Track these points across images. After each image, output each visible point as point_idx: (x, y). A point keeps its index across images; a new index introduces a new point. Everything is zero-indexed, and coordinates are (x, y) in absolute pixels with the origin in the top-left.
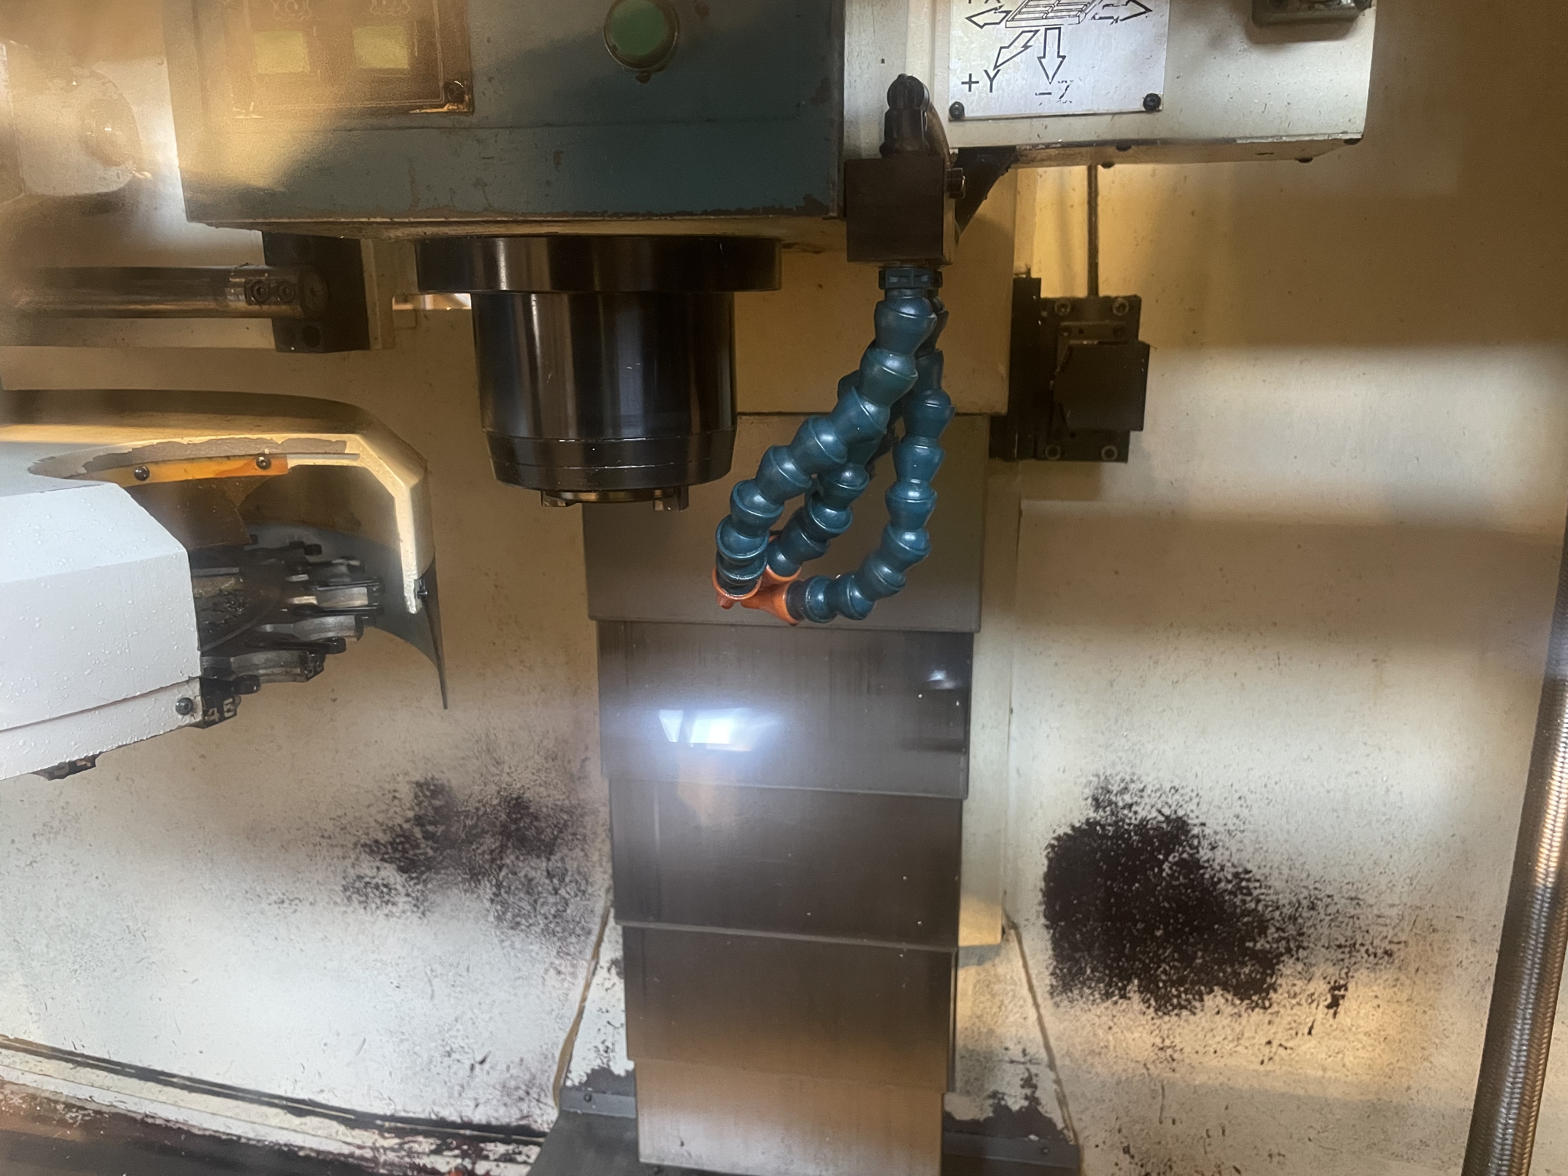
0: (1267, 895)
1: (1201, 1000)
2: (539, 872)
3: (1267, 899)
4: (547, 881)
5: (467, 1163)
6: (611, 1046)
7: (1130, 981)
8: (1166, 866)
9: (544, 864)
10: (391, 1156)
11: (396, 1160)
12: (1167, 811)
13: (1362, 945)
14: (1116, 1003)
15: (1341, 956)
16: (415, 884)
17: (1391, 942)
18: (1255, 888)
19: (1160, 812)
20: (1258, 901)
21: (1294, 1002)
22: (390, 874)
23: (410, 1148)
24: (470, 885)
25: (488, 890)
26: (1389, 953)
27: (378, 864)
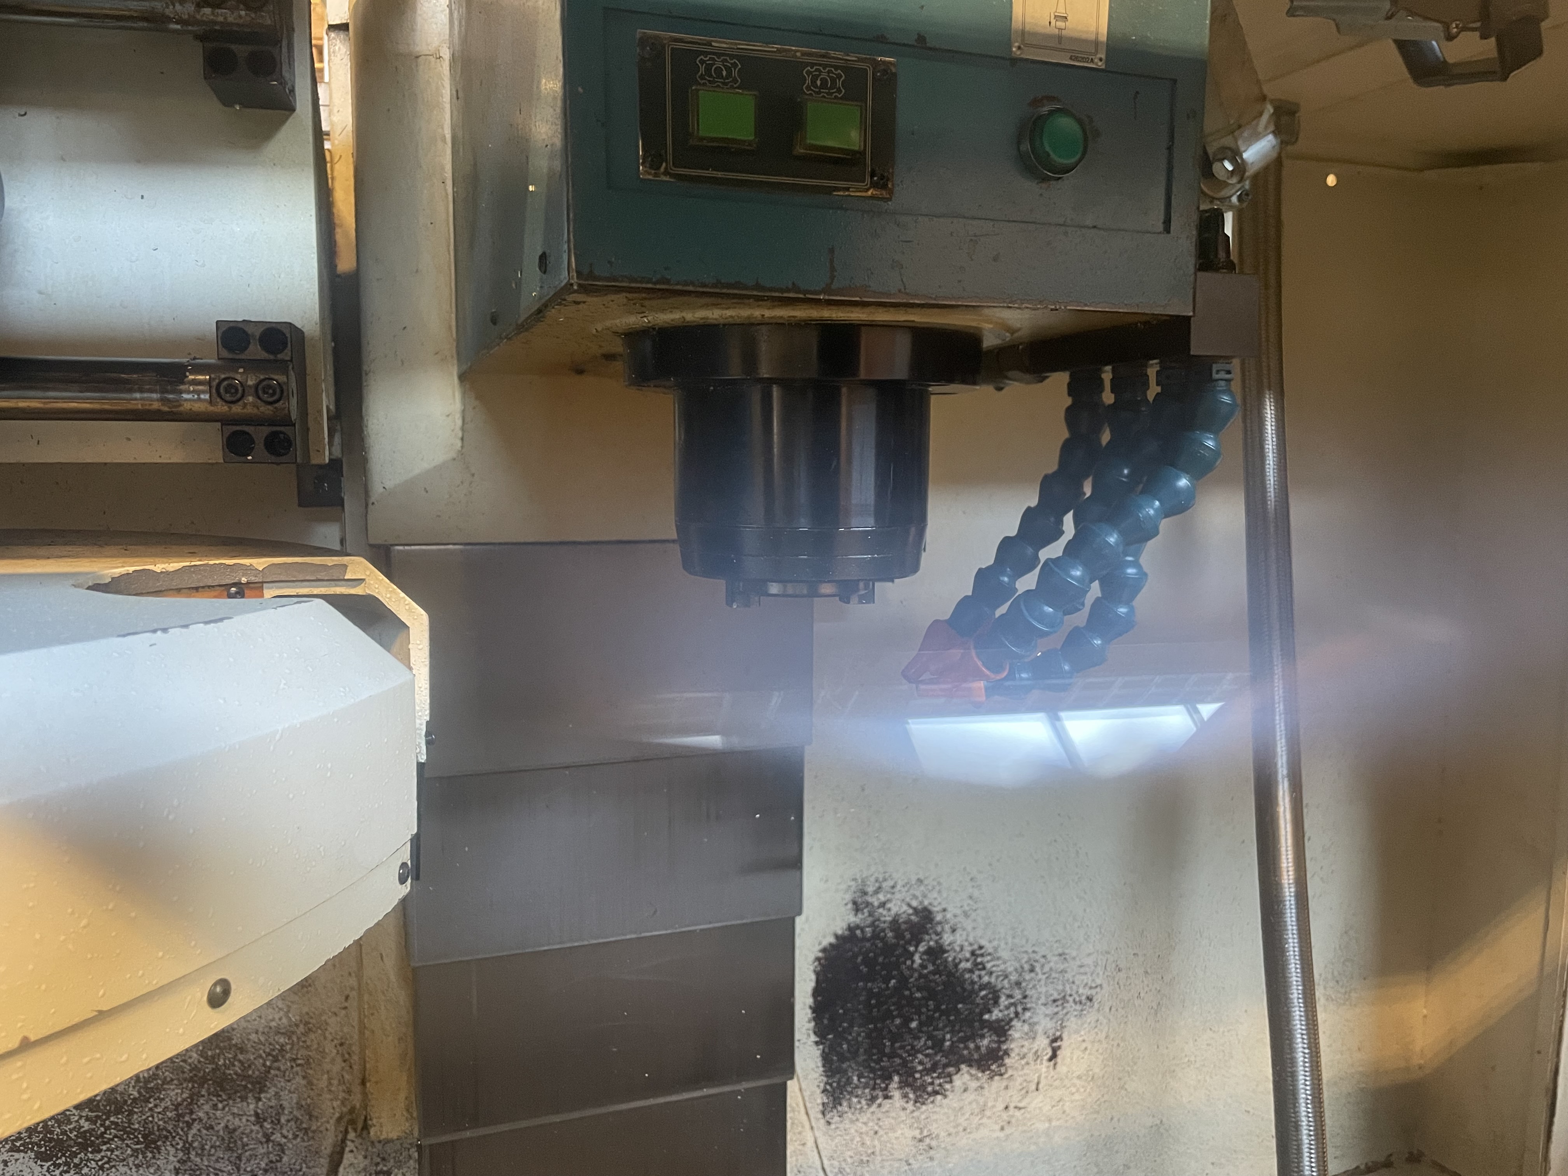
0: (998, 966)
1: (951, 1082)
2: (244, 1119)
3: (999, 969)
7: (890, 1078)
8: (917, 958)
9: (252, 1107)
12: (915, 903)
13: (1071, 995)
14: (880, 1105)
15: (1056, 1010)
17: (1091, 988)
18: (988, 962)
19: (909, 905)
20: (991, 973)
21: (1023, 1062)
24: (145, 1157)
25: (171, 1158)
26: (1090, 999)
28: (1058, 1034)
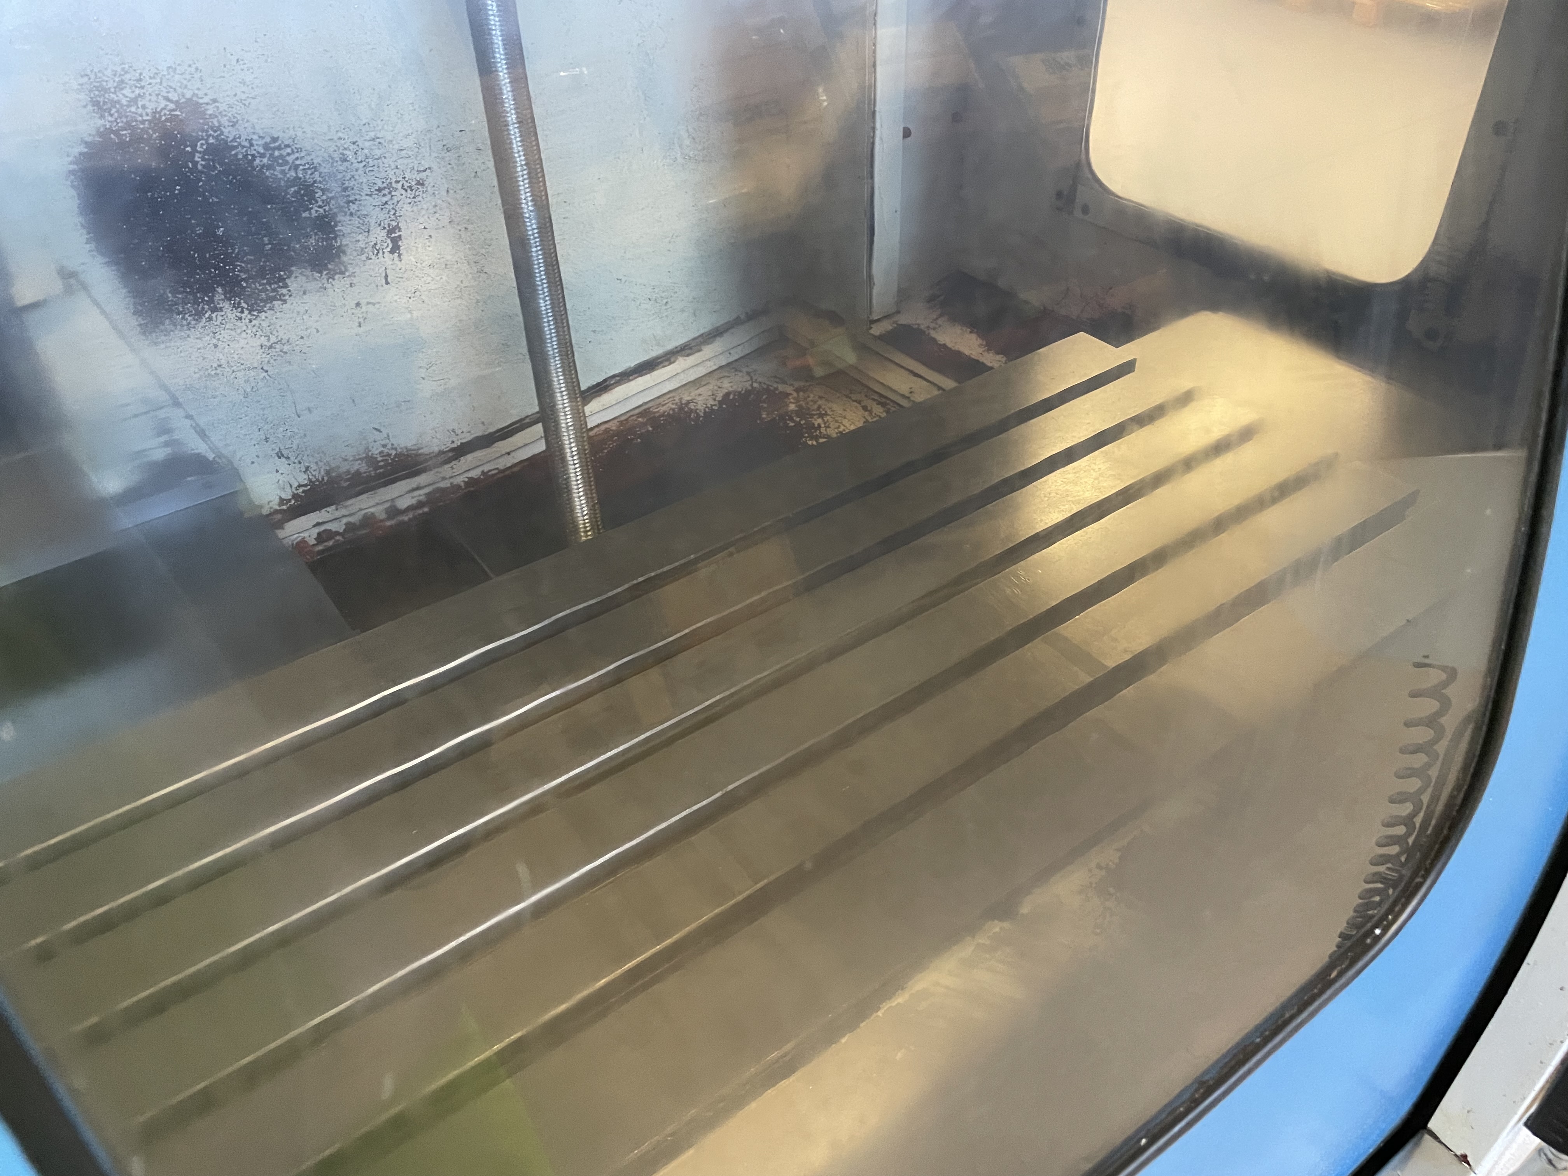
0: (302, 158)
1: (286, 286)
3: (303, 162)
7: (214, 290)
8: (197, 157)
12: (174, 96)
13: (397, 182)
14: (210, 319)
15: (385, 199)
17: (419, 172)
18: (289, 154)
19: (167, 99)
21: (364, 257)
26: (420, 183)
28: (394, 224)
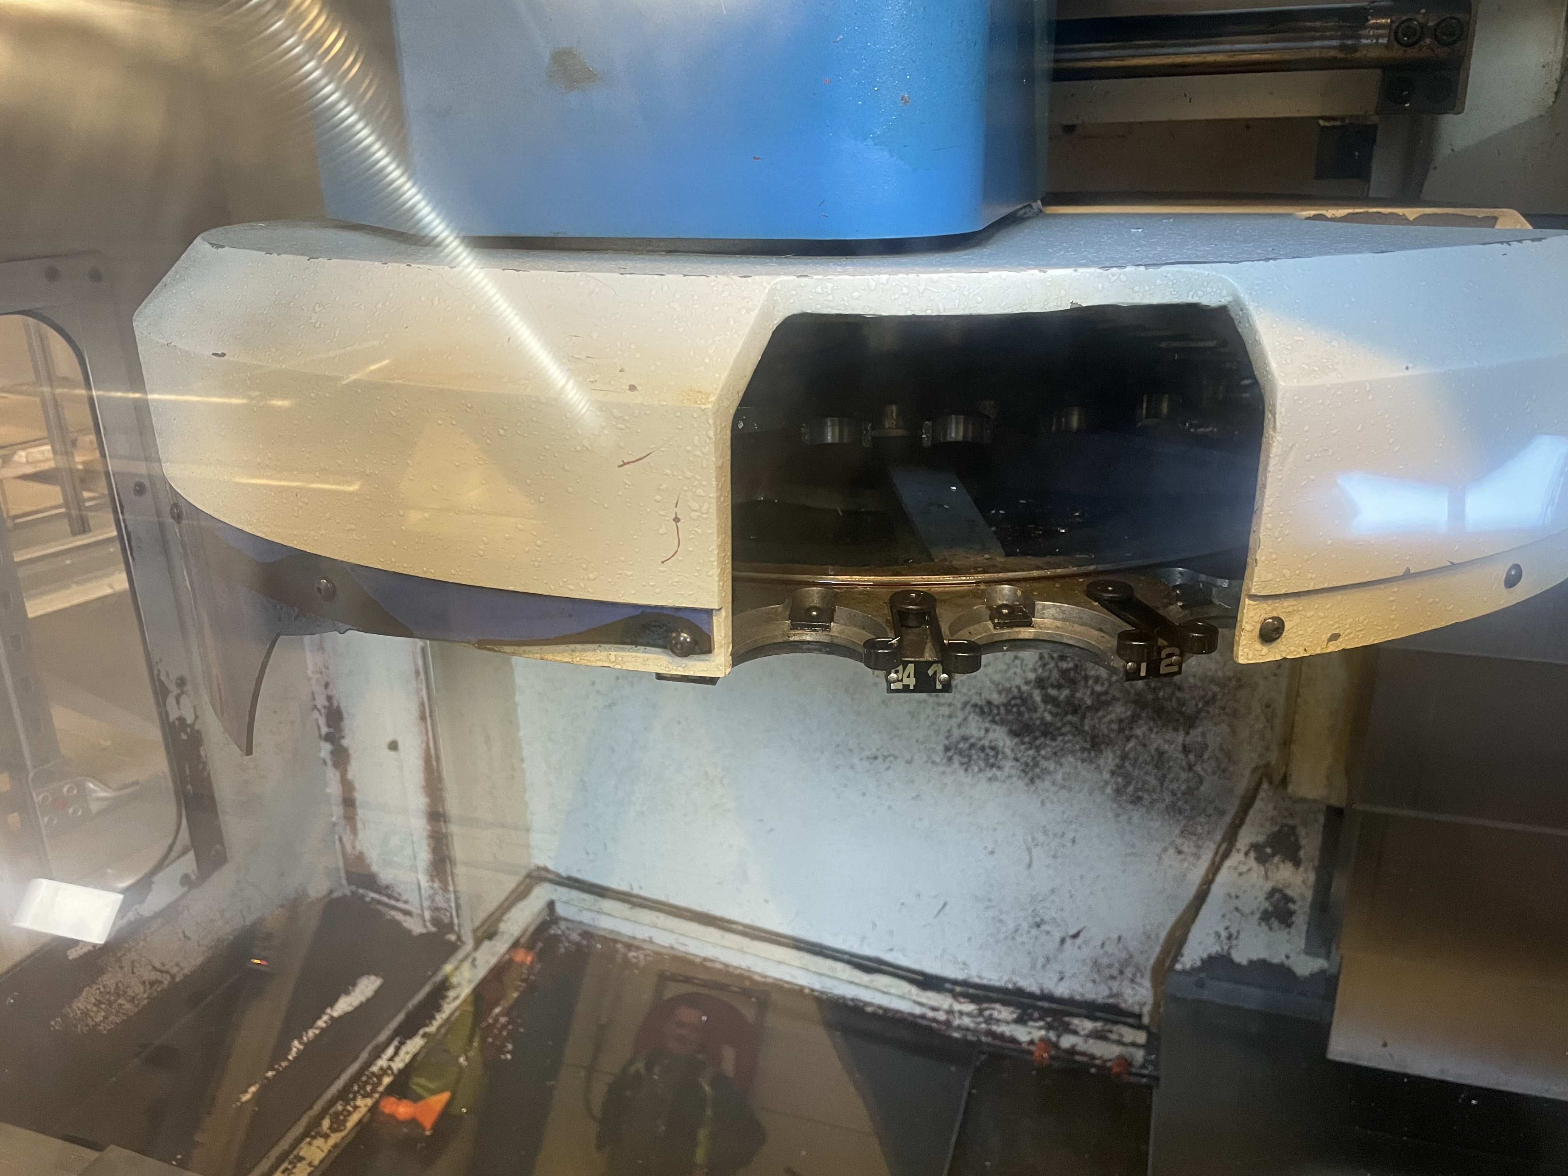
2: (1173, 746)
4: (1182, 756)
5: (1052, 1036)
6: (1235, 934)
9: (1181, 738)
10: (967, 1021)
11: (972, 1025)
16: (1027, 749)
22: (1000, 736)
23: (991, 1015)
24: (1089, 754)
25: (1110, 761)
27: (987, 725)
